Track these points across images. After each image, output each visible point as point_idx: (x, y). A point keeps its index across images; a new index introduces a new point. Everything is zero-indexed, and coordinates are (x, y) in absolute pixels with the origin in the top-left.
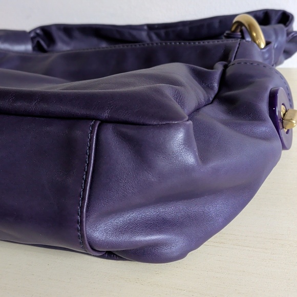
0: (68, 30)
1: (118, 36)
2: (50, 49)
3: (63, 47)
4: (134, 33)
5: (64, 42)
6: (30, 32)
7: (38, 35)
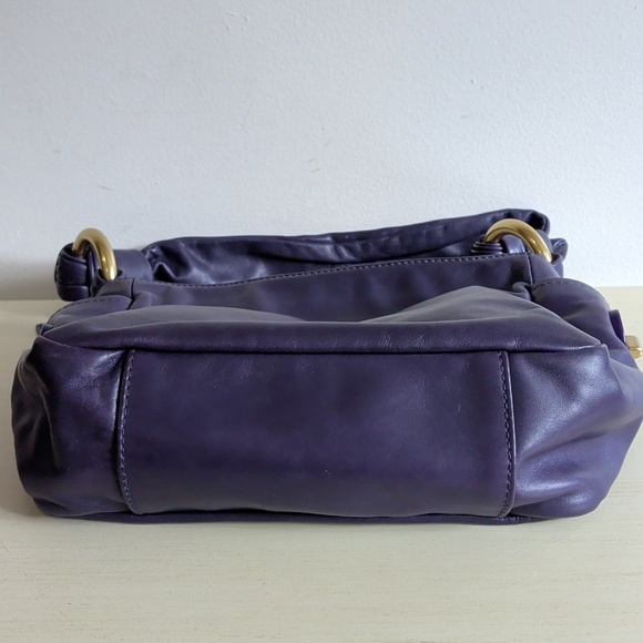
0: (205, 247)
1: (288, 253)
2: (181, 278)
3: (200, 274)
4: (315, 247)
5: (201, 267)
6: (144, 251)
7: (155, 256)
